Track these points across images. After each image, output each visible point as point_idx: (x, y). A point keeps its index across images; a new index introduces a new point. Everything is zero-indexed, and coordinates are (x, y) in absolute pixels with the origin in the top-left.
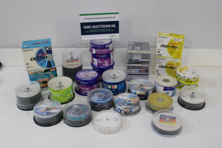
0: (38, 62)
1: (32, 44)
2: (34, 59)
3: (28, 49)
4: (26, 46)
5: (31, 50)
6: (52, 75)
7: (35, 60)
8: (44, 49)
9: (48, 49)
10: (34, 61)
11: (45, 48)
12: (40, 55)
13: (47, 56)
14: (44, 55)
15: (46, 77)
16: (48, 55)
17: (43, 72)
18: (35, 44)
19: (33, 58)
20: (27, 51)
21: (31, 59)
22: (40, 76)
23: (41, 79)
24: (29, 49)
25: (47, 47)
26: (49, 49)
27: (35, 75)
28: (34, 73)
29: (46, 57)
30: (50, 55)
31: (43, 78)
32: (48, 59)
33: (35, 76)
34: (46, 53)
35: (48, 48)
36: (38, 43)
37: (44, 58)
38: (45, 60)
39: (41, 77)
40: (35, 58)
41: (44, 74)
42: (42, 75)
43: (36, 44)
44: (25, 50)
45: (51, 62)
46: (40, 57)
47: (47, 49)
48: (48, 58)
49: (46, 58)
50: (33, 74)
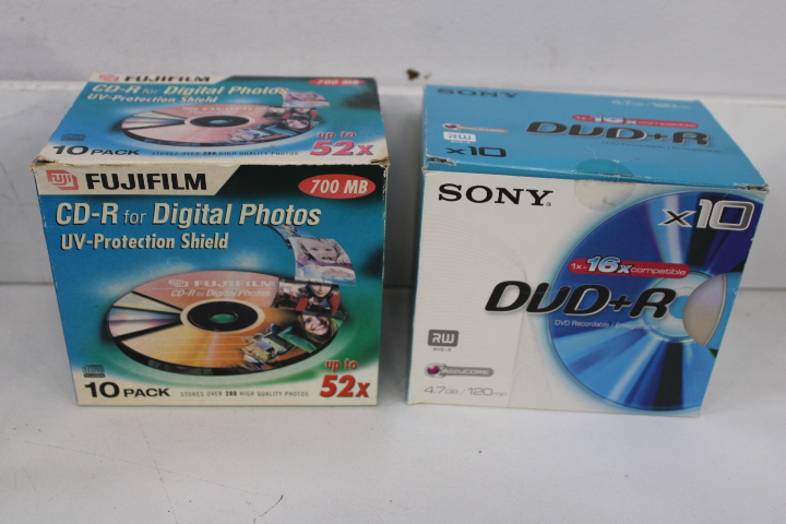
0: (558, 333)
1: (534, 127)
2: (530, 298)
3: (494, 182)
4: (473, 138)
5: (526, 198)
6: (321, 248)
7: (532, 308)
8: (671, 205)
9: (716, 224)
10: (522, 314)
11: (691, 202)
12: (607, 266)
13: (670, 295)
14: (650, 277)
15: (251, 260)
16: (683, 286)
17: (214, 186)
18: (560, 128)
19: (524, 288)
20: (479, 194)
21: (499, 290)
22: (172, 229)
23: (181, 267)
24: (511, 183)
25: (714, 198)
26: (730, 215)
27: (110, 212)
28: (99, 189)
29: (658, 298)
30: (717, 286)
31: (207, 260)
32: (672, 325)
33: (110, 229)
34: (674, 254)
35: (721, 205)
36: (589, 127)
37: (636, 311)
38: (642, 333)
39: (179, 253)
40: (543, 287)
41: (220, 215)
42: (198, 228)
43: (575, 130)
44: (465, 180)
45: (689, 355)
46: (602, 286)
47: (711, 216)
48: (683, 315)
49: (660, 312)
50: (84, 190)
